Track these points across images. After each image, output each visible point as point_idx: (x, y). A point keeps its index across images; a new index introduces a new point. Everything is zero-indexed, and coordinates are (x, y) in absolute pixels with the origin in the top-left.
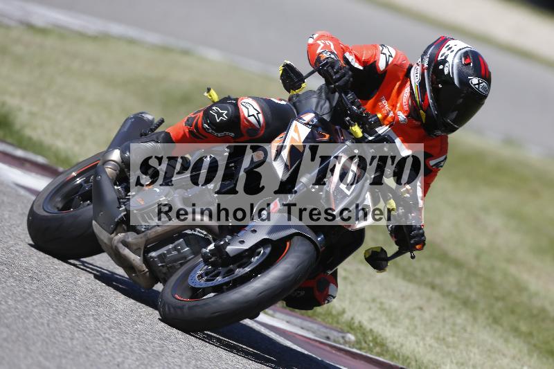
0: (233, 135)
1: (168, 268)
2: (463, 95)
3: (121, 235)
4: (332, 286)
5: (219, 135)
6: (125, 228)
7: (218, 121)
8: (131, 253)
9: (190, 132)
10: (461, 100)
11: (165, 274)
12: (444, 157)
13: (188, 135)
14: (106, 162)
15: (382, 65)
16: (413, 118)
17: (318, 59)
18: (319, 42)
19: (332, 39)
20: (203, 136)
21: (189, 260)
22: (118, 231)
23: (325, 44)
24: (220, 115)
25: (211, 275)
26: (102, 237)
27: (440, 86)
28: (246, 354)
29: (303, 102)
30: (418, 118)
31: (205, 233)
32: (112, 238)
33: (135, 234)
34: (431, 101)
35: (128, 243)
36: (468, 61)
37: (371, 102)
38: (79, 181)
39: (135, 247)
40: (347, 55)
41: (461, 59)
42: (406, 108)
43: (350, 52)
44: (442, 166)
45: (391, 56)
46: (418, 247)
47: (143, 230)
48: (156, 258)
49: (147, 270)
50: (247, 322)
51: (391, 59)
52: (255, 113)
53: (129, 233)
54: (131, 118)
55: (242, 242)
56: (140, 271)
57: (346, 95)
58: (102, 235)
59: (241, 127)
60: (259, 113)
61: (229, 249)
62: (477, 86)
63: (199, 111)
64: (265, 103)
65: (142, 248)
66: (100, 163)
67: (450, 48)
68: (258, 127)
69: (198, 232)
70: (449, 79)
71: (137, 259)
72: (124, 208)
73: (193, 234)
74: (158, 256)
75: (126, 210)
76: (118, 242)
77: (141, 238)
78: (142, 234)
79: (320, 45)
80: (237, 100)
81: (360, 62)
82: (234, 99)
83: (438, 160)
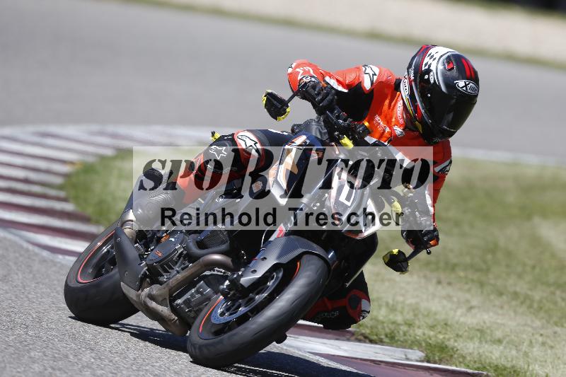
1: (196, 312)
3: (147, 290)
4: (364, 302)
6: (150, 282)
12: (448, 162)
14: (124, 223)
15: (367, 85)
16: (410, 129)
18: (298, 70)
19: (310, 65)
22: (143, 286)
23: (304, 70)
25: (233, 309)
26: (131, 296)
27: (429, 95)
30: (415, 129)
31: (223, 271)
32: (140, 295)
33: (159, 286)
34: (423, 111)
35: (154, 295)
36: (451, 66)
38: (105, 249)
39: (161, 299)
40: (327, 79)
41: (444, 65)
43: (330, 77)
44: (448, 171)
45: (375, 74)
46: (432, 243)
47: (165, 280)
48: (182, 304)
49: (176, 318)
51: (375, 78)
53: (153, 286)
55: (254, 271)
56: (171, 320)
58: (131, 293)
60: (257, 143)
61: (244, 281)
62: (464, 88)
64: (262, 134)
65: (167, 298)
67: (432, 57)
69: (218, 271)
70: (436, 87)
71: (164, 310)
72: (144, 263)
73: (211, 275)
74: (184, 302)
75: (147, 265)
76: (145, 297)
77: (164, 288)
78: (165, 285)
79: (299, 72)
80: (233, 135)
81: (343, 86)
82: (230, 135)
83: (443, 166)
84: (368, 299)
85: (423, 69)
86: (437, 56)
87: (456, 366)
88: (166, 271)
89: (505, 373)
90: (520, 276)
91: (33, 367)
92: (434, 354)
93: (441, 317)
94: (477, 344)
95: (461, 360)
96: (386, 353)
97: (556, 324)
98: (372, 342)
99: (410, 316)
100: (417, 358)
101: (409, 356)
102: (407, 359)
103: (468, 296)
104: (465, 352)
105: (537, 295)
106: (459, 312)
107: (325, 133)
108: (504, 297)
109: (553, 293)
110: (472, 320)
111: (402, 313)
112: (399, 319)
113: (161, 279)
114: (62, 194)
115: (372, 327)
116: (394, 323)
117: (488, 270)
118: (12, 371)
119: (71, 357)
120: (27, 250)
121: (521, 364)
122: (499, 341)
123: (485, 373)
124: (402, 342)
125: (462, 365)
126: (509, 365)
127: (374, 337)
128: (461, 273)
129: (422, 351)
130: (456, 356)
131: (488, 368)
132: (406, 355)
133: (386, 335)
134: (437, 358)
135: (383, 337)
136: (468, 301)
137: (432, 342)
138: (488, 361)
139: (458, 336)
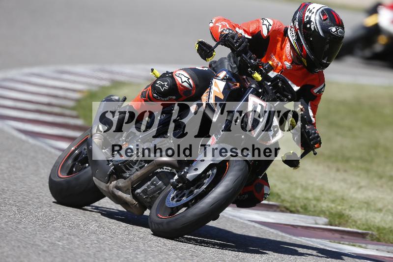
0: (174, 97)
1: (151, 198)
3: (114, 183)
4: (266, 187)
5: (166, 100)
6: (116, 177)
7: (162, 90)
8: (124, 194)
11: (149, 202)
12: (323, 85)
15: (265, 33)
16: (296, 64)
18: (217, 24)
21: (164, 189)
22: (111, 180)
23: (222, 24)
24: (163, 86)
25: (179, 196)
26: (102, 187)
28: (214, 245)
29: (219, 66)
30: (301, 63)
31: (170, 169)
32: (109, 186)
33: (124, 180)
34: (307, 50)
35: (120, 187)
36: (325, 17)
39: (125, 189)
40: (237, 29)
41: (320, 17)
42: (290, 58)
43: (239, 28)
44: (323, 92)
45: (270, 25)
46: (316, 146)
47: (128, 176)
48: (141, 193)
49: (137, 203)
50: (212, 224)
51: (270, 27)
52: (186, 79)
53: (118, 180)
55: (196, 169)
56: (132, 204)
58: (102, 185)
59: (179, 91)
60: (189, 79)
61: (188, 176)
62: (336, 33)
65: (130, 188)
66: (89, 137)
67: (311, 11)
68: (191, 88)
69: (166, 169)
71: (128, 197)
72: (112, 164)
73: (162, 171)
74: (142, 191)
75: (113, 165)
76: (113, 188)
77: (128, 182)
78: (128, 179)
79: (219, 26)
80: (172, 73)
81: (248, 34)
82: (170, 73)
83: (319, 88)
84: (268, 185)
85: (305, 20)
86: (315, 10)
87: (351, 228)
88: (128, 169)
89: (385, 232)
91: (55, 233)
92: (335, 220)
93: (339, 194)
94: (365, 212)
95: (354, 223)
96: (302, 219)
98: (291, 212)
99: (318, 194)
100: (323, 223)
101: (318, 222)
102: (316, 224)
103: (358, 179)
104: (356, 218)
106: (352, 190)
107: (235, 68)
108: (384, 180)
110: (361, 196)
111: (312, 191)
112: (310, 196)
113: (124, 175)
114: (74, 113)
115: (291, 202)
116: (307, 199)
117: (371, 161)
118: (41, 237)
119: (82, 226)
120: (50, 153)
122: (380, 210)
123: (370, 232)
124: (313, 212)
125: (355, 227)
126: (387, 227)
127: (293, 209)
128: (354, 164)
129: (327, 218)
130: (350, 221)
131: (372, 229)
132: (315, 221)
133: (301, 207)
134: (337, 223)
135: (299, 209)
136: (358, 183)
137: (333, 211)
138: (372, 224)
139: (351, 207)
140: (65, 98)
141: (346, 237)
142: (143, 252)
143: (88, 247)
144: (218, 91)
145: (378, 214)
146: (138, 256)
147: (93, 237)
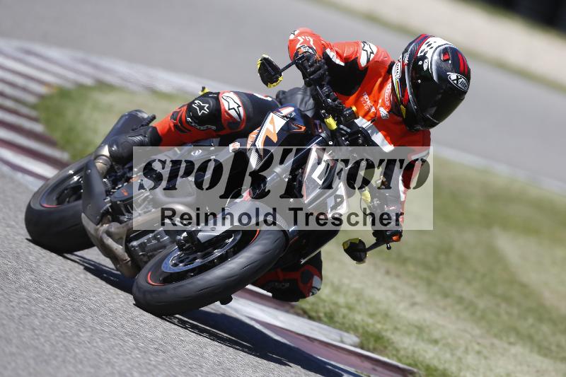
0: (214, 128)
1: (149, 257)
2: (442, 91)
3: (106, 226)
4: (316, 279)
5: (202, 128)
6: (111, 219)
7: (200, 114)
8: (114, 243)
9: (175, 126)
10: (440, 96)
13: (173, 128)
14: (97, 156)
15: (363, 61)
16: (394, 113)
17: (297, 53)
19: (312, 35)
20: (186, 129)
22: (103, 222)
23: (305, 40)
24: (201, 108)
26: (89, 229)
27: (419, 81)
29: (289, 98)
30: (399, 113)
32: (98, 229)
33: (119, 224)
34: (410, 96)
35: (112, 232)
36: (447, 57)
37: (353, 98)
39: (117, 237)
40: (328, 51)
41: (440, 55)
42: (388, 103)
43: (331, 49)
45: (372, 53)
46: (394, 238)
47: (126, 220)
48: (137, 247)
49: (129, 259)
51: (372, 56)
52: (236, 106)
53: (113, 224)
54: (126, 115)
56: (123, 260)
57: (321, 88)
58: (89, 226)
59: (222, 120)
60: (240, 106)
61: (200, 235)
62: (455, 82)
63: (184, 106)
64: (246, 98)
65: (124, 237)
67: (430, 45)
68: (239, 120)
70: (427, 75)
71: (119, 248)
72: (109, 199)
74: (139, 245)
75: (111, 201)
76: (103, 233)
77: (123, 227)
78: (124, 224)
80: (218, 94)
81: (341, 59)
82: (215, 93)
84: (321, 277)
85: (419, 55)
86: (435, 46)
87: (389, 358)
88: (129, 212)
89: (435, 373)
90: (469, 282)
92: (369, 343)
93: (383, 307)
94: (413, 340)
95: (394, 352)
97: (496, 336)
98: (310, 318)
99: (352, 300)
100: (351, 342)
101: (345, 339)
102: (342, 342)
103: (413, 292)
104: (400, 345)
105: (482, 304)
106: (402, 306)
108: (449, 301)
109: (498, 305)
110: (414, 316)
111: (345, 294)
112: (341, 300)
113: (121, 218)
114: (33, 113)
116: (335, 304)
117: (437, 270)
121: (453, 368)
122: (436, 342)
123: (415, 370)
124: (340, 324)
125: (395, 358)
126: (441, 367)
127: (313, 314)
128: (411, 268)
129: (357, 337)
130: (390, 348)
131: (419, 365)
132: (341, 337)
133: (326, 314)
134: (371, 346)
135: (322, 315)
136: (412, 297)
137: (370, 329)
138: (421, 359)
139: (396, 328)
140: (24, 89)
141: (379, 369)
142: (89, 329)
143: (13, 307)
144: (272, 130)
145: (431, 346)
146: (81, 334)
147: (23, 294)
